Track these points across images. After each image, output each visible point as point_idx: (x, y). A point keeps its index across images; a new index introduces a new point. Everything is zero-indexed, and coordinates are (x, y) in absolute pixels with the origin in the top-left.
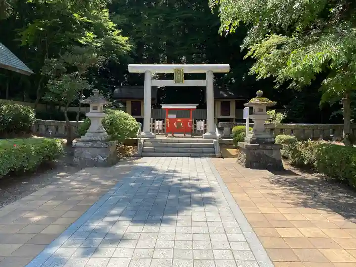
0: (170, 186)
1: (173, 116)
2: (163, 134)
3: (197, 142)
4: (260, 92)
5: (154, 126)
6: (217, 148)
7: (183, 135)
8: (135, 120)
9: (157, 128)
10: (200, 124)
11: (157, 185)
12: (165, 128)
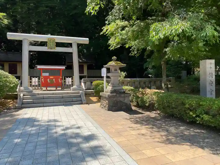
0: (57, 138)
1: (47, 74)
2: (39, 88)
3: (68, 93)
4: (114, 58)
5: (31, 82)
6: (84, 98)
7: (55, 89)
8: (15, 78)
9: (33, 84)
10: (69, 80)
11: (43, 139)
12: (41, 84)
